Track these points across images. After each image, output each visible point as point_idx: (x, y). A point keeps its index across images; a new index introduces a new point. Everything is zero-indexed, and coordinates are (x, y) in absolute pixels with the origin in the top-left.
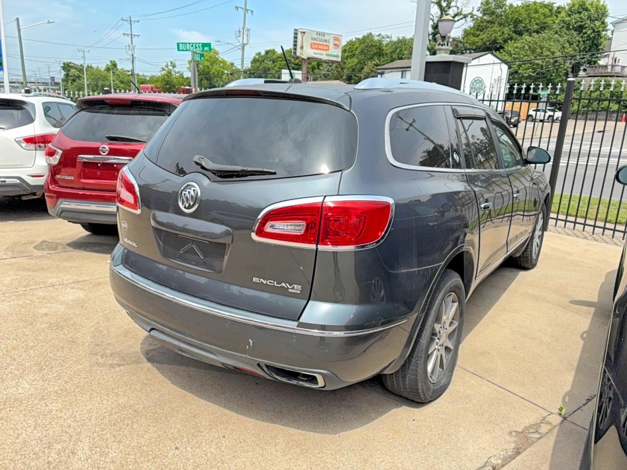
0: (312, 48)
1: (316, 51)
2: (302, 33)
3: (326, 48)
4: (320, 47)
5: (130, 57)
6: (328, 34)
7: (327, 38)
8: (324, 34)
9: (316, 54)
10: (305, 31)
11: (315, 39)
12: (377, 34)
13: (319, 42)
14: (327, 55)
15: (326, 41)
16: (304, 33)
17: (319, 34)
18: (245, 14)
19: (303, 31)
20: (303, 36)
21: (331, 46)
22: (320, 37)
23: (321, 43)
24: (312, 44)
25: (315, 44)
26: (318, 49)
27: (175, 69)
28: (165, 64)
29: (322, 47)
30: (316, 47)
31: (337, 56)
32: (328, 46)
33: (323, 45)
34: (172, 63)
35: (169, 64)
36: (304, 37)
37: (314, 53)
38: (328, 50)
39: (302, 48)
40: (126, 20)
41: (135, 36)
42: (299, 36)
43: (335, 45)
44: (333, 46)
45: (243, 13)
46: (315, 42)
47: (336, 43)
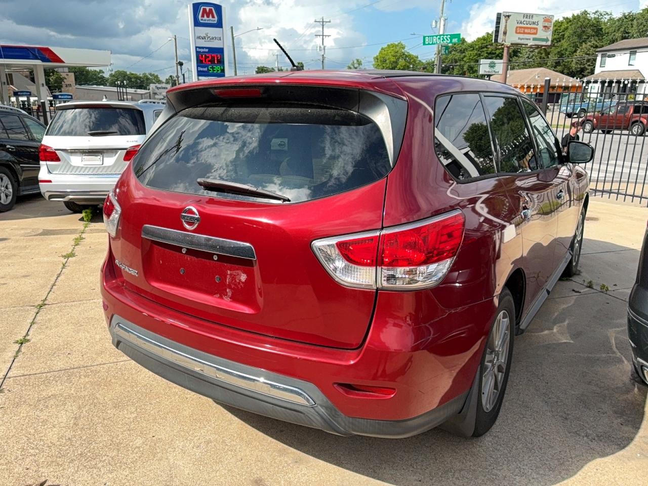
0: (516, 32)
1: (521, 36)
2: (506, 16)
3: (535, 31)
4: (526, 31)
5: (321, 58)
6: (537, 15)
7: (535, 19)
8: (532, 16)
9: (521, 39)
10: (510, 14)
11: (521, 23)
12: (594, 11)
13: (526, 26)
14: (534, 39)
15: (534, 23)
16: (509, 16)
17: (526, 16)
19: (507, 14)
20: (506, 21)
21: (540, 27)
22: (528, 20)
23: (529, 26)
24: (517, 28)
25: (520, 27)
26: (524, 33)
27: (361, 66)
28: (352, 62)
29: (529, 31)
30: (522, 31)
31: (547, 40)
32: (536, 29)
33: (531, 28)
34: (358, 60)
35: (355, 62)
36: (508, 21)
37: (519, 38)
38: (535, 34)
39: (505, 33)
40: (319, 22)
41: (326, 36)
42: (503, 20)
43: (545, 27)
44: (542, 28)
46: (521, 25)
47: (546, 25)
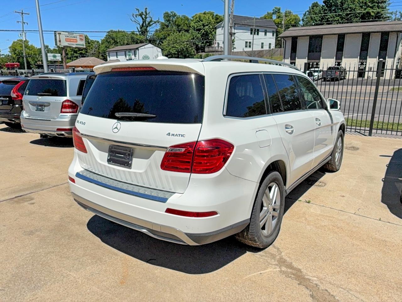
0: (66, 41)
2: (58, 33)
3: (76, 41)
4: (71, 40)
7: (75, 35)
9: (70, 44)
10: (60, 32)
13: (70, 38)
14: (76, 45)
15: (75, 37)
18: (23, 25)
19: (59, 32)
21: (78, 39)
22: (71, 35)
23: (72, 38)
24: (66, 39)
26: (70, 41)
30: (69, 41)
31: (83, 45)
33: (73, 39)
36: (60, 36)
37: (68, 44)
38: (77, 42)
39: (60, 41)
44: (79, 39)
45: (22, 25)
46: (67, 38)
47: (81, 38)
